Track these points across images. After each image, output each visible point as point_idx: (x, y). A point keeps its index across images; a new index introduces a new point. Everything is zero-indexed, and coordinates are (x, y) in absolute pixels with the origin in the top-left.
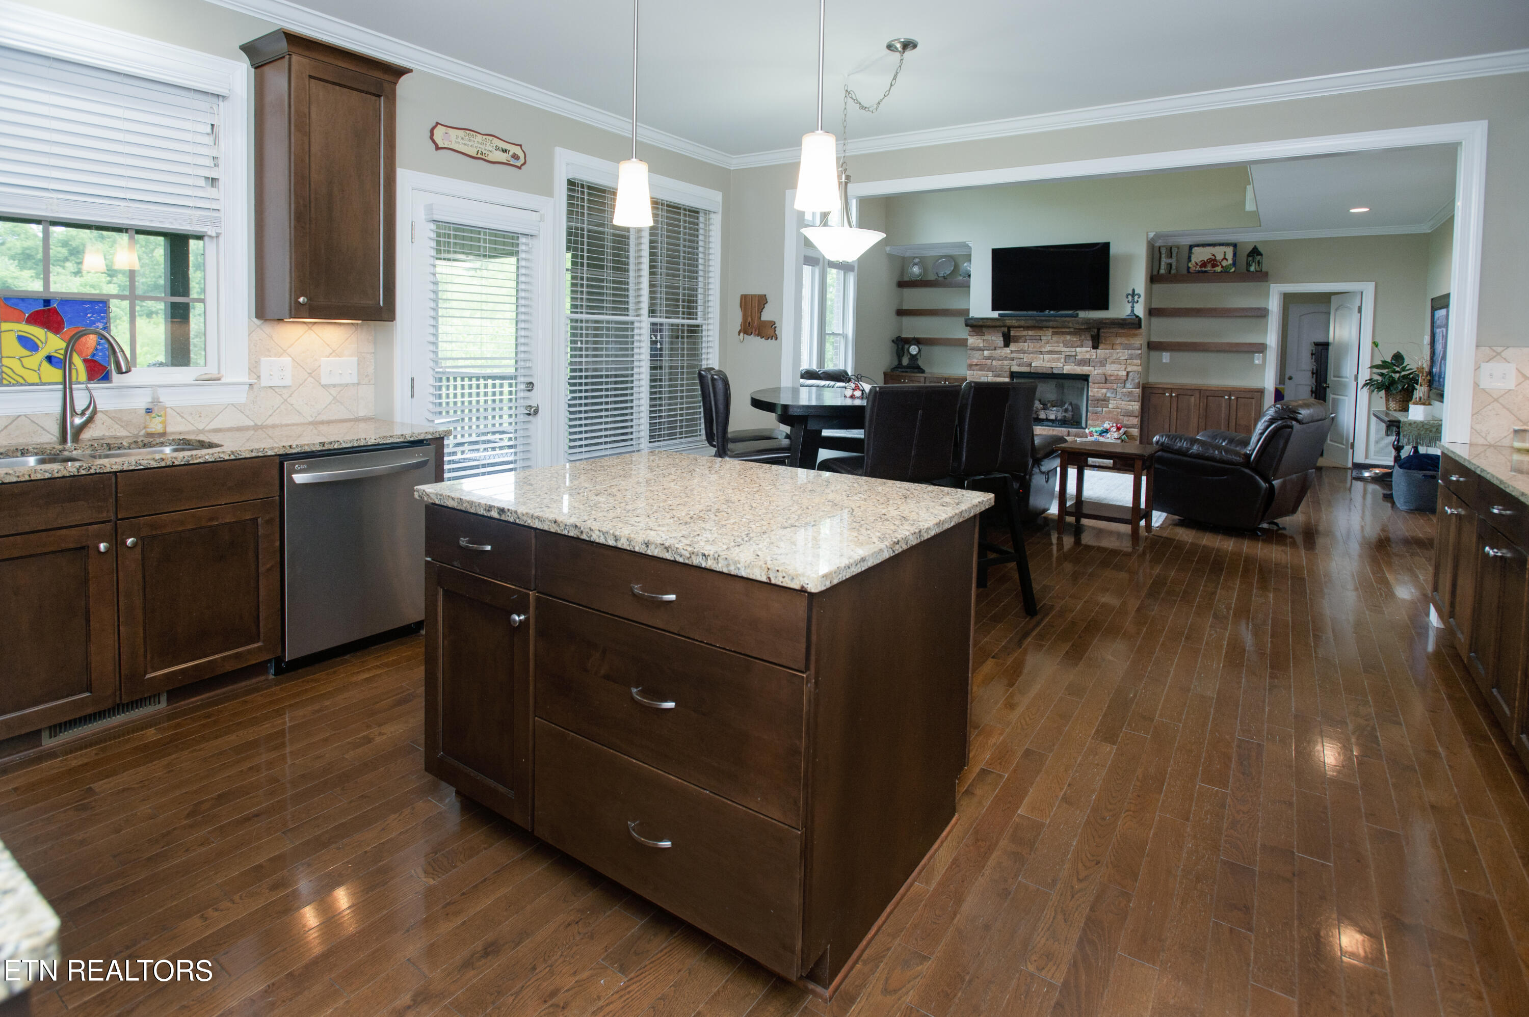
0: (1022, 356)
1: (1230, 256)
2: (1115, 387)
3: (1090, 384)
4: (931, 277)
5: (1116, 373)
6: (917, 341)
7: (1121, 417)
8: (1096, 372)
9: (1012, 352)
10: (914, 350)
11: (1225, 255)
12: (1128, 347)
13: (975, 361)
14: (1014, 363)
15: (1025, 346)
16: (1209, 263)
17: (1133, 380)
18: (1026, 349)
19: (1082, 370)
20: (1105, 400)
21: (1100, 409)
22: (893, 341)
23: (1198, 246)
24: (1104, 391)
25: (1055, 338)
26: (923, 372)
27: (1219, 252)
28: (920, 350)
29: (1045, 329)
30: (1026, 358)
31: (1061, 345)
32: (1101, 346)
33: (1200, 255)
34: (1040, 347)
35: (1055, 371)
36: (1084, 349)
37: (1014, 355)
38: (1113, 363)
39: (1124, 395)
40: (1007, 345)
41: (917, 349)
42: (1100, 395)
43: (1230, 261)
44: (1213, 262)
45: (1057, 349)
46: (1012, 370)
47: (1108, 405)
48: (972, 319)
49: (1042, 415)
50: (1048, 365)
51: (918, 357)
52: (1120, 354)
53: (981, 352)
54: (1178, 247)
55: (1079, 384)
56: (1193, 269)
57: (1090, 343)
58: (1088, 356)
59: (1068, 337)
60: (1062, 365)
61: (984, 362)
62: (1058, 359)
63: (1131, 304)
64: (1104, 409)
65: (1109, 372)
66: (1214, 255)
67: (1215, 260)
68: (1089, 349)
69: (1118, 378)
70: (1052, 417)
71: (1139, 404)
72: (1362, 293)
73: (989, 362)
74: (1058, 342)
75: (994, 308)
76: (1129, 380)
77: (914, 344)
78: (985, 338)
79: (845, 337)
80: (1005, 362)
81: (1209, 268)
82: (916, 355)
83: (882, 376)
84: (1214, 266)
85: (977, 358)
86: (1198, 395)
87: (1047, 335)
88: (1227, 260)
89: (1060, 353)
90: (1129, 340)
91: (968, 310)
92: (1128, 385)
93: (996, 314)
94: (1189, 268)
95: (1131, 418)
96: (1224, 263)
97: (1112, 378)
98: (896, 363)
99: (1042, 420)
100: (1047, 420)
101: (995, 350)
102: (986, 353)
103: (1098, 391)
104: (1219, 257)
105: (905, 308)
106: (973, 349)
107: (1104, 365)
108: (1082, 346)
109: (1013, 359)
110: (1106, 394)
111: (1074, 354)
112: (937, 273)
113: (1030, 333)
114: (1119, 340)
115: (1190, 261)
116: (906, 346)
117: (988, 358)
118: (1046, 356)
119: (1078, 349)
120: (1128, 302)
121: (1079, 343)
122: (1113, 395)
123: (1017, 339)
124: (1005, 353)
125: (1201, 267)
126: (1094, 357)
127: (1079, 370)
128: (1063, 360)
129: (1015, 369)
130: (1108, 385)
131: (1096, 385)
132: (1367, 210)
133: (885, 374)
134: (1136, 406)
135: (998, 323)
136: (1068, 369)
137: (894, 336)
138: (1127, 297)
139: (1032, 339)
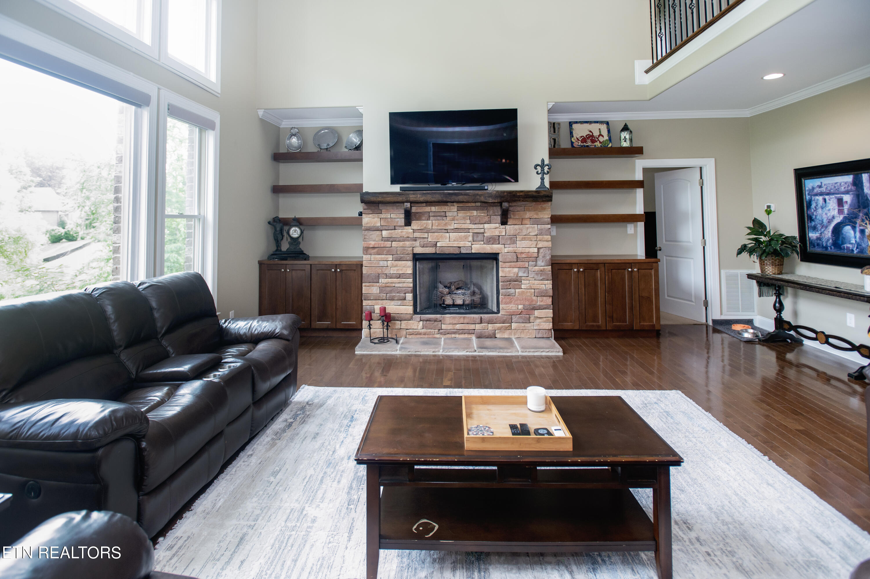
0: (426, 235)
1: (605, 132)
2: (527, 266)
3: (500, 263)
4: (312, 148)
5: (527, 250)
6: (298, 222)
7: (534, 298)
8: (506, 250)
9: (414, 231)
10: (295, 232)
11: (600, 132)
12: (537, 222)
13: (372, 243)
14: (417, 243)
15: (428, 224)
16: (588, 138)
17: (544, 257)
18: (430, 227)
19: (492, 249)
20: (516, 281)
21: (512, 291)
22: (269, 223)
23: (576, 122)
24: (516, 270)
25: (461, 214)
26: (306, 257)
27: (595, 129)
28: (302, 232)
29: (449, 204)
30: (431, 238)
31: (468, 221)
32: (510, 222)
33: (580, 131)
34: (446, 224)
35: (463, 251)
36: (493, 226)
37: (417, 235)
38: (523, 239)
39: (537, 274)
40: (408, 223)
41: (299, 231)
42: (512, 275)
43: (606, 138)
44: (591, 137)
45: (464, 226)
46: (415, 252)
47: (520, 285)
48: (367, 193)
49: (448, 301)
50: (456, 244)
51: (300, 240)
52: (530, 230)
53: (378, 233)
54: (559, 124)
55: (488, 264)
56: (576, 144)
57: (499, 218)
58: (497, 233)
59: (475, 213)
60: (470, 244)
61: (382, 244)
62: (466, 237)
63: (540, 176)
64: (517, 290)
65: (520, 250)
66: (591, 132)
67: (592, 136)
68: (497, 225)
69: (530, 255)
70: (459, 302)
71: (550, 282)
72: (701, 168)
73: (388, 244)
74: (464, 218)
75: (394, 181)
76: (540, 257)
77: (295, 226)
78: (382, 216)
79: (200, 218)
80: (408, 243)
81: (589, 143)
82: (298, 238)
83: (257, 266)
84: (593, 141)
85: (374, 239)
86: (603, 269)
87: (452, 210)
88: (603, 136)
89: (467, 230)
90: (537, 214)
91: (361, 186)
92: (540, 263)
93: (396, 188)
94: (572, 143)
95: (545, 298)
96: (601, 139)
97: (523, 256)
98: (273, 248)
99: (449, 306)
100: (454, 305)
101: (395, 229)
102: (385, 233)
103: (509, 271)
104: (596, 134)
105: (281, 183)
106: (369, 229)
107: (514, 242)
108: (489, 222)
109: (415, 240)
110: (518, 274)
111: (482, 231)
112: (319, 145)
113: (433, 209)
114: (528, 215)
115: (573, 136)
116: (286, 228)
117: (388, 239)
118: (453, 235)
119: (486, 226)
120: (537, 173)
121: (487, 219)
122: (525, 275)
123: (419, 216)
124: (407, 233)
125: (582, 142)
126: (504, 234)
127: (489, 249)
128: (470, 239)
129: (419, 250)
130: (519, 264)
131: (507, 264)
132: (780, 75)
133: (261, 263)
134: (548, 285)
135: (400, 199)
136: (478, 248)
137: (271, 217)
138: (536, 168)
139: (436, 215)
